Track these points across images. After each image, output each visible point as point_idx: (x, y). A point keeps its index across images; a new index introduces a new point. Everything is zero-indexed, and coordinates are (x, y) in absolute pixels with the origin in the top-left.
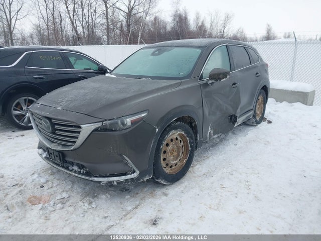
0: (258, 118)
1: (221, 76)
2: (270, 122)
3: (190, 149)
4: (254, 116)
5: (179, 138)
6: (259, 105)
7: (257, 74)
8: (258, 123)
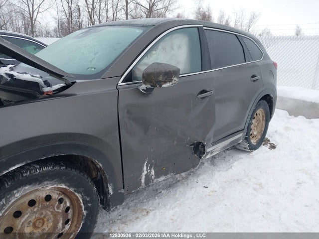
0: (254, 141)
1: (161, 78)
2: (273, 147)
3: (85, 213)
4: (247, 139)
5: (55, 196)
6: (258, 121)
7: (253, 76)
8: (253, 148)
